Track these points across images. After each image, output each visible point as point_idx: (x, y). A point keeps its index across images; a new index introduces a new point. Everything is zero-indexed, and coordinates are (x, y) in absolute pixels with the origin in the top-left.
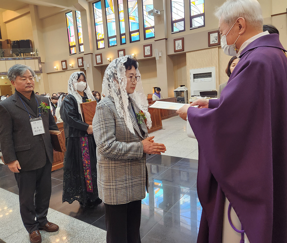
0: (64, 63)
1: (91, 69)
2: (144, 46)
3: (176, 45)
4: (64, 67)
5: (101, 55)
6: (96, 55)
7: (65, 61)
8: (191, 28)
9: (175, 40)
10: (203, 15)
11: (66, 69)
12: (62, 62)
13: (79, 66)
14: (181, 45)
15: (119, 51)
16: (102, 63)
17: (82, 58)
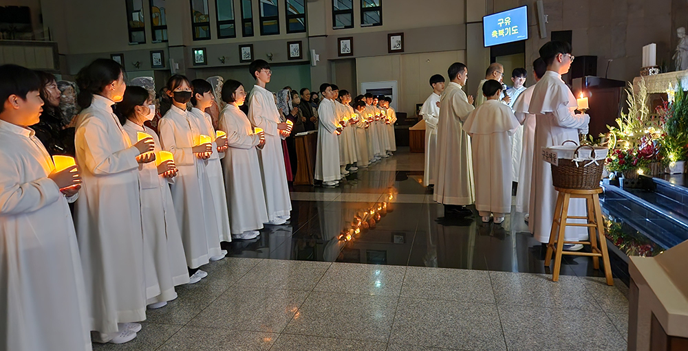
0: (117, 58)
2: (289, 43)
3: (342, 47)
5: (204, 49)
6: (194, 50)
7: (121, 55)
8: (362, 25)
9: (340, 40)
10: (379, 9)
12: (112, 56)
13: (153, 66)
14: (349, 47)
15: (241, 46)
16: (206, 62)
17: (162, 52)
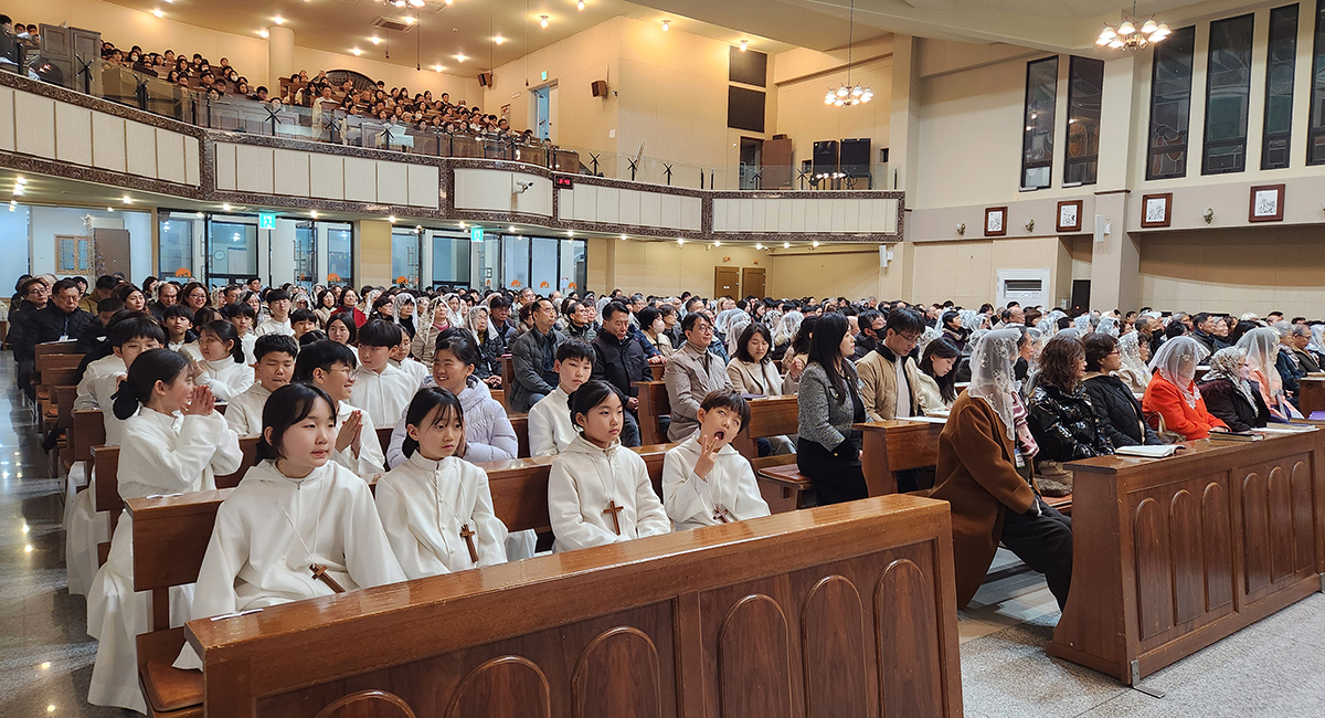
0: (996, 217)
1: (1118, 241)
4: (994, 226)
5: (1168, 197)
6: (1146, 198)
7: (1004, 210)
11: (1003, 232)
12: (988, 210)
13: (1059, 229)
15: (1255, 190)
16: (1167, 222)
17: (1079, 204)
